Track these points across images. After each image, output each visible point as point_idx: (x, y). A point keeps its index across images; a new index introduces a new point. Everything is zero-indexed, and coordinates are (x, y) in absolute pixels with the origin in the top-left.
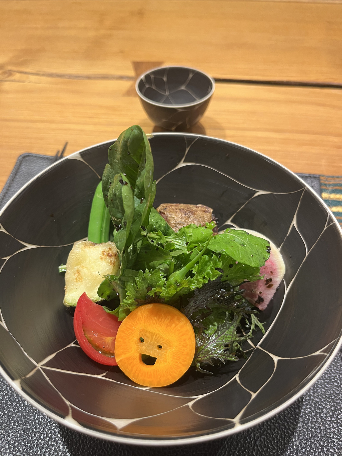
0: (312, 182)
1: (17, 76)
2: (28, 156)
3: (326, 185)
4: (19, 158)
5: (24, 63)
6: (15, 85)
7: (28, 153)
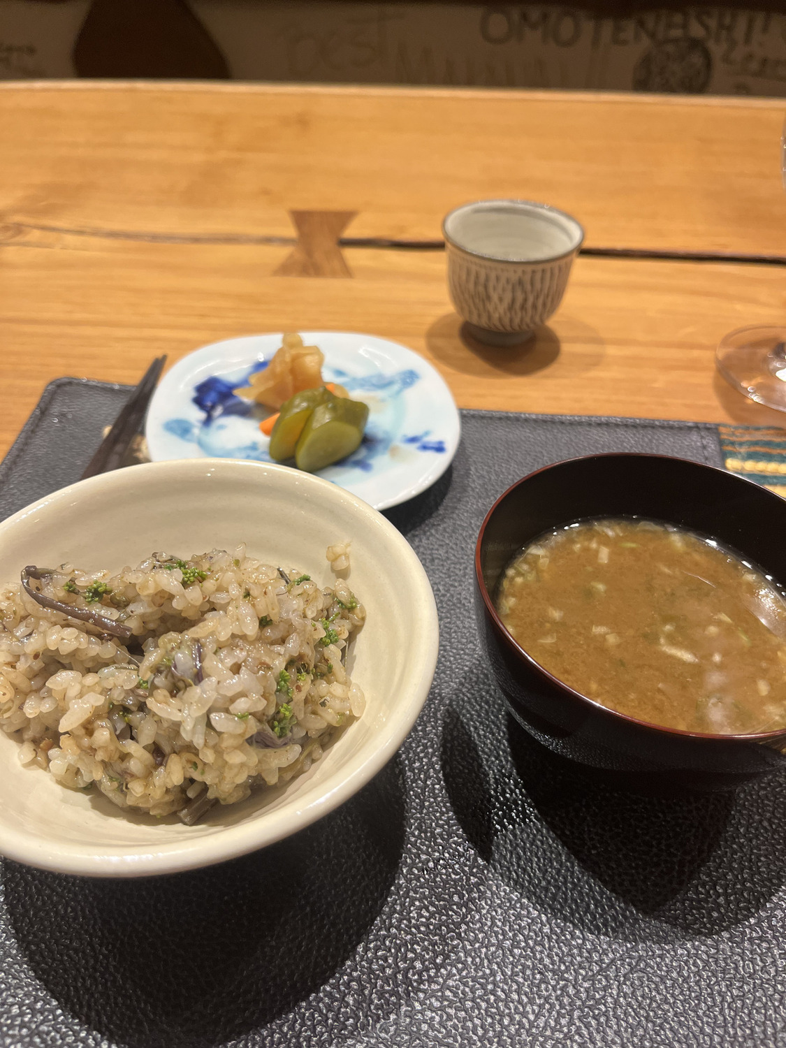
0: (702, 437)
1: (35, 235)
2: (70, 383)
3: (733, 443)
4: (48, 387)
5: (49, 210)
6: (31, 254)
7: (68, 378)
